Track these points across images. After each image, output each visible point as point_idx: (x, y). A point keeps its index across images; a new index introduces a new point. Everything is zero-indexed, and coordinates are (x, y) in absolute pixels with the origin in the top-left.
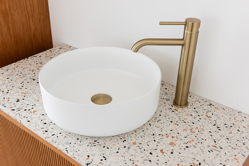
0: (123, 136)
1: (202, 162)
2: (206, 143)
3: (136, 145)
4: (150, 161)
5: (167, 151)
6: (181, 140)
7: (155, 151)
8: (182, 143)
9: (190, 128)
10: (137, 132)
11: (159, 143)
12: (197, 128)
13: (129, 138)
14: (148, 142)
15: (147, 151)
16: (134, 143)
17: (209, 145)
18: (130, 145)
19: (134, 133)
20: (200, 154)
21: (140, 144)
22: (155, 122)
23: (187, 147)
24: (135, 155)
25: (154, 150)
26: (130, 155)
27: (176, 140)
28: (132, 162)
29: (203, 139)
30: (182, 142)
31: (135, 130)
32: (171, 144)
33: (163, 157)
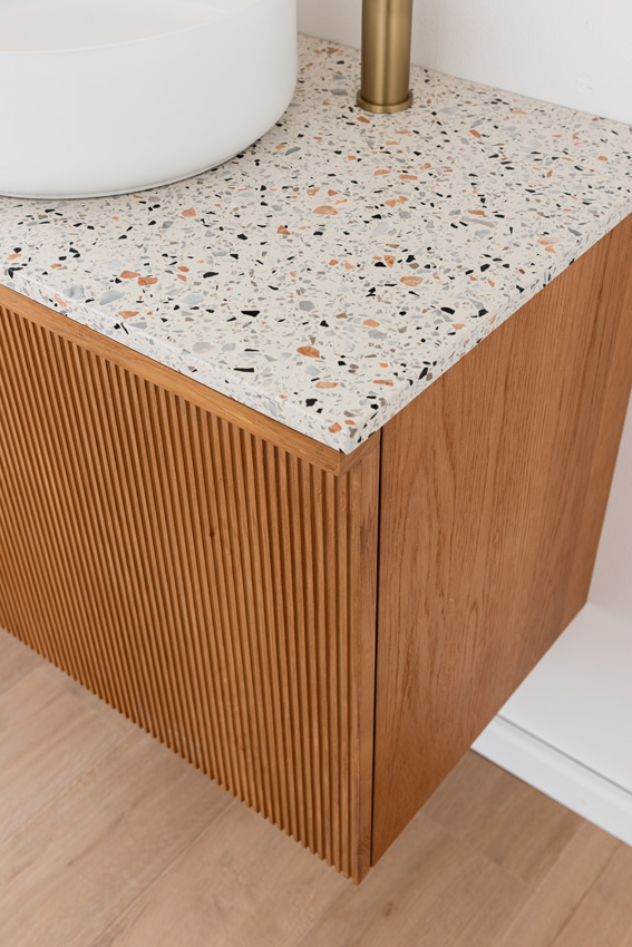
0: (152, 194)
1: (418, 253)
2: (448, 205)
3: (194, 218)
4: (235, 256)
5: (303, 228)
6: (362, 198)
7: (260, 231)
8: (360, 208)
9: (403, 168)
10: (206, 184)
11: (276, 208)
12: (428, 165)
13: (174, 201)
14: (240, 209)
15: (231, 231)
16: (190, 213)
17: (457, 209)
18: (172, 218)
19: (194, 186)
20: (418, 233)
21: (211, 213)
22: (278, 155)
23: (378, 217)
24: (183, 242)
25: (254, 228)
26: (168, 243)
27: (340, 200)
28: (170, 260)
29: (440, 195)
30: (362, 205)
31: (198, 177)
32: (322, 210)
33: (282, 246)
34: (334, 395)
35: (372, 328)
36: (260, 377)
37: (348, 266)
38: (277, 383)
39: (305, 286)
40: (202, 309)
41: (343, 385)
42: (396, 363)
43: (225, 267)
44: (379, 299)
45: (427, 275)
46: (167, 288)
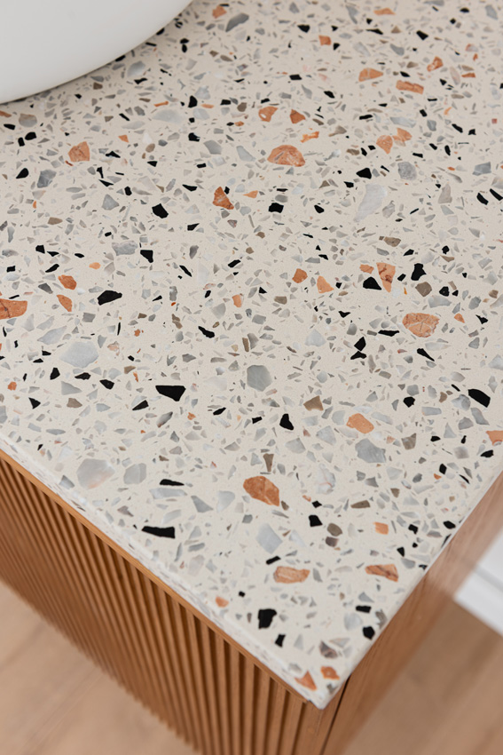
0: (23, 108)
1: (430, 258)
2: (471, 150)
3: (87, 165)
4: (148, 255)
5: (253, 195)
6: (341, 130)
7: (187, 199)
8: (339, 152)
9: (402, 65)
10: (107, 89)
11: (213, 148)
12: (438, 63)
13: (57, 125)
14: (158, 147)
15: (142, 197)
16: (80, 153)
17: (486, 161)
18: (54, 164)
19: (89, 94)
20: (429, 213)
21: (113, 154)
22: (215, 29)
23: (365, 173)
24: (69, 220)
25: (178, 191)
26: (45, 220)
27: (310, 133)
28: (48, 261)
29: (460, 130)
30: (343, 143)
31: (96, 79)
32: (284, 155)
33: (221, 234)
34: (303, 600)
35: (361, 436)
36: (185, 548)
37: (323, 286)
38: (211, 568)
39: (256, 330)
40: (95, 379)
41: (317, 577)
42: (401, 522)
43: (132, 278)
44: (372, 365)
45: (444, 313)
46: (42, 327)
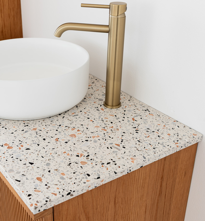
0: (28, 122)
1: (92, 155)
2: (110, 141)
3: (35, 131)
4: (38, 145)
5: (63, 140)
6: (86, 134)
7: (50, 139)
8: (84, 137)
9: (104, 126)
10: (45, 121)
11: (60, 132)
12: (112, 127)
13: (33, 125)
14: (49, 131)
15: (42, 137)
16: (35, 129)
17: (112, 143)
18: (29, 130)
19: (41, 121)
20: (96, 148)
21: (41, 130)
22: (71, 116)
23: (87, 141)
24: (27, 138)
25: (50, 137)
26: (23, 137)
27: (80, 133)
28: (20, 142)
29: (110, 137)
31: (44, 119)
32: (73, 136)
33: (54, 144)
34: (37, 195)
35: (62, 176)
36: (21, 184)
37: (68, 155)
38: (24, 187)
39: (51, 158)
40: (19, 159)
41: (42, 192)
42: (62, 188)
43: (34, 148)
44: (70, 167)
45: (89, 163)
46: (14, 151)
